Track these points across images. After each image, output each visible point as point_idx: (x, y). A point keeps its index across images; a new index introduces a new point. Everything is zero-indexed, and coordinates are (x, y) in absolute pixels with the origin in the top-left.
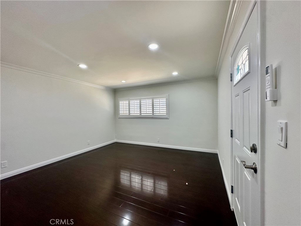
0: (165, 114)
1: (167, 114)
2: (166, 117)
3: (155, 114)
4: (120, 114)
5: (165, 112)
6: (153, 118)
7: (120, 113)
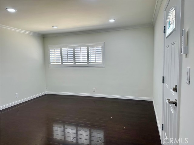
0: (101, 63)
1: (103, 63)
2: (102, 66)
3: (90, 63)
4: (51, 64)
5: (101, 61)
6: (88, 66)
7: (51, 62)
